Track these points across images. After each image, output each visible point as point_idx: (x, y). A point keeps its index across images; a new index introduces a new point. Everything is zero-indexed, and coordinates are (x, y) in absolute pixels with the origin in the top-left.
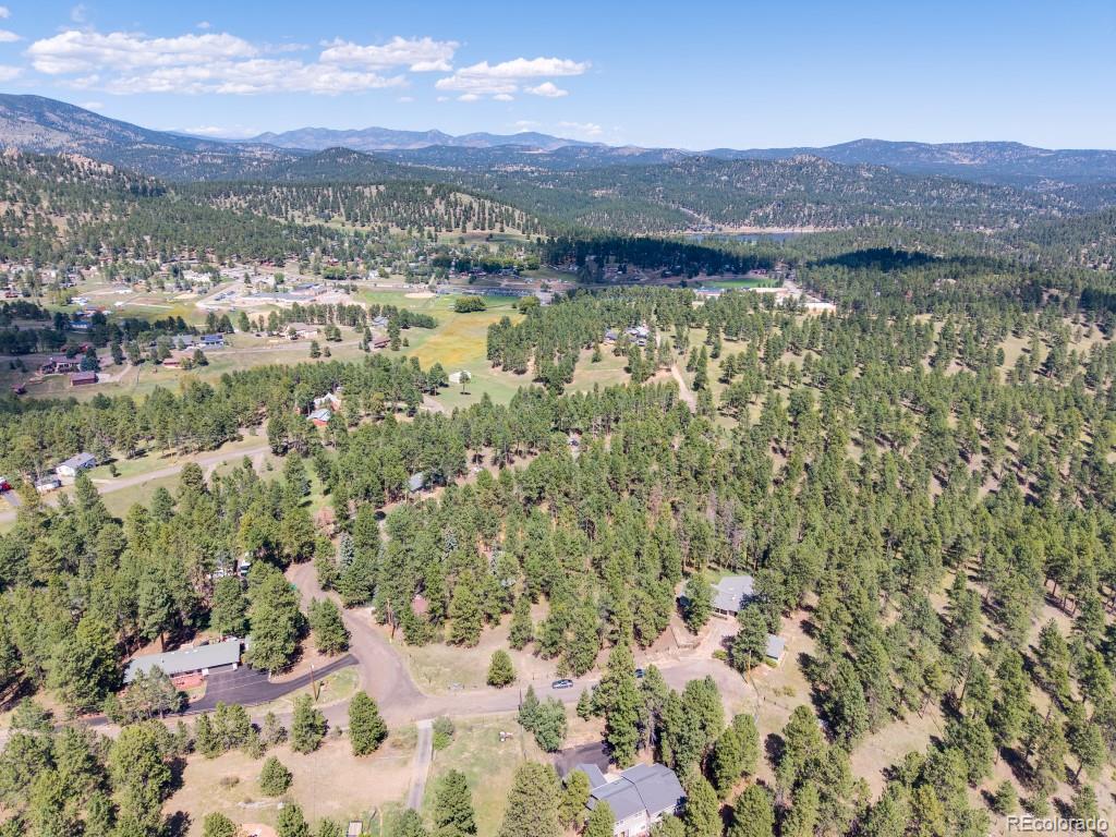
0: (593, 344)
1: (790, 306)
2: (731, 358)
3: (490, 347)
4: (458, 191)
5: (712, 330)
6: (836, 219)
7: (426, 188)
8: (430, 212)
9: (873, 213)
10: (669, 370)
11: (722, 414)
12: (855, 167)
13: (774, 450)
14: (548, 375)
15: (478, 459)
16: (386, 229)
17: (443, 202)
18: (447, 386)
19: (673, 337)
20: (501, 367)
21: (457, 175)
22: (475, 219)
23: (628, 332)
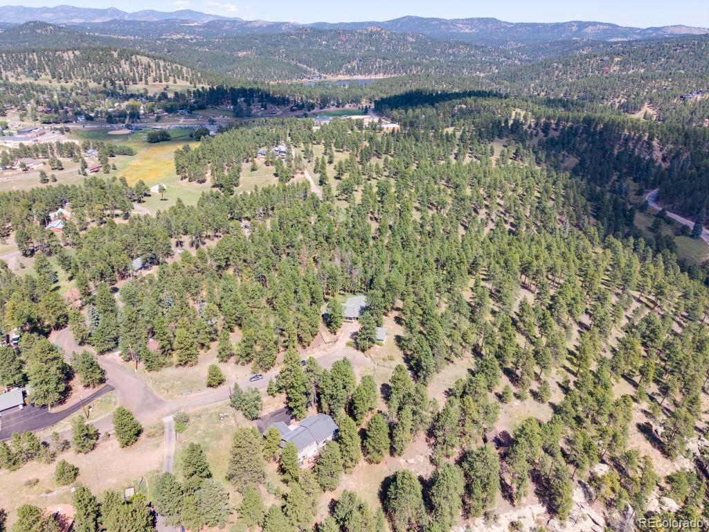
0: (250, 159)
1: (373, 127)
2: (340, 163)
3: (178, 165)
4: (138, 54)
5: (327, 145)
6: (396, 69)
7: (113, 52)
8: (119, 70)
9: (418, 64)
10: (303, 173)
11: (339, 199)
12: (404, 35)
13: (371, 218)
14: (222, 182)
15: (179, 244)
16: (86, 84)
17: (128, 63)
18: (150, 195)
19: (303, 151)
20: (187, 179)
21: (135, 43)
22: (154, 74)
23: (273, 149)
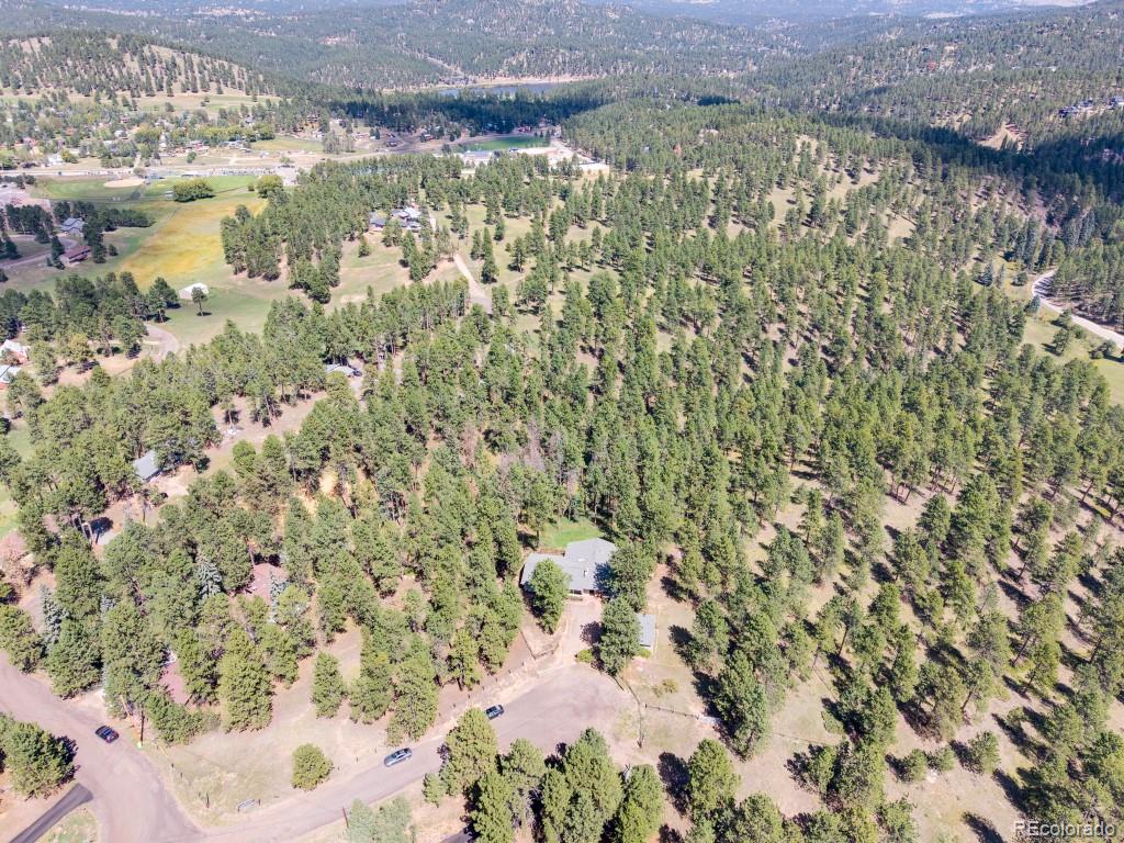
0: (357, 234)
1: (566, 170)
2: (518, 242)
3: (227, 249)
4: (153, 43)
5: (491, 206)
6: (591, 67)
7: (109, 40)
8: (120, 72)
9: (627, 58)
10: (451, 260)
11: (521, 312)
12: (601, 8)
13: (583, 349)
14: (309, 280)
15: (232, 416)
16: (63, 97)
17: (136, 58)
18: (177, 306)
19: (450, 217)
20: (245, 273)
21: (150, 23)
22: (182, 78)
23: (397, 215)
